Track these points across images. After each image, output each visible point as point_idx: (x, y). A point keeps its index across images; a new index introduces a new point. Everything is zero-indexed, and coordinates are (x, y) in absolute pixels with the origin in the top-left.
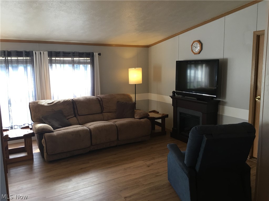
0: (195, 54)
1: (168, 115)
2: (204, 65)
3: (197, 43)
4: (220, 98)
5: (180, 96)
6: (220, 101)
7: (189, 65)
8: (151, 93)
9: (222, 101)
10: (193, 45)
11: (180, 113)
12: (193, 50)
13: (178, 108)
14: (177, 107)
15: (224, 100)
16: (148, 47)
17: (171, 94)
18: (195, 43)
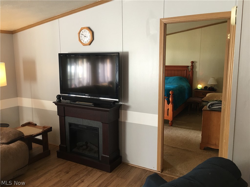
0: (84, 45)
1: (51, 127)
3: (86, 30)
5: (68, 101)
6: (121, 105)
8: (21, 97)
10: (81, 33)
11: (70, 125)
12: (81, 39)
13: (67, 118)
14: (65, 117)
15: (126, 104)
17: (55, 100)
18: (83, 30)
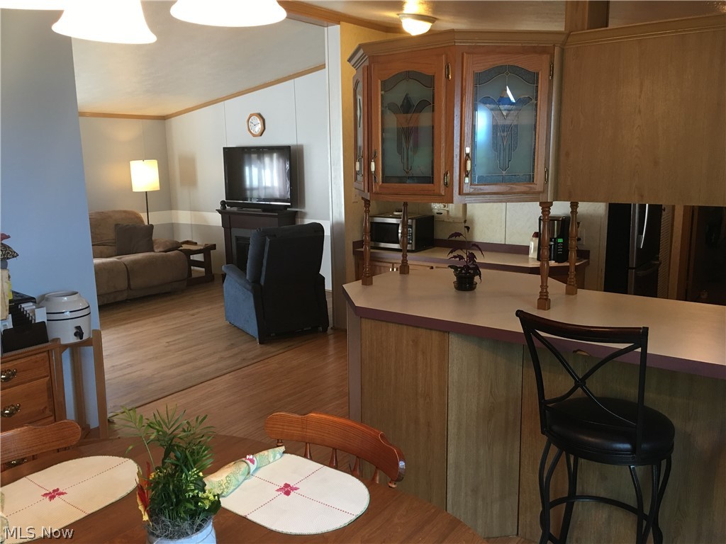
0: (254, 136)
1: (215, 245)
2: (275, 155)
3: (256, 117)
4: (297, 208)
5: (235, 209)
6: (297, 211)
7: (246, 156)
8: (177, 209)
9: (301, 212)
10: (250, 120)
11: (238, 239)
12: (250, 129)
13: (233, 229)
14: (230, 229)
15: (303, 210)
16: (164, 118)
17: (219, 207)
18: (252, 118)
